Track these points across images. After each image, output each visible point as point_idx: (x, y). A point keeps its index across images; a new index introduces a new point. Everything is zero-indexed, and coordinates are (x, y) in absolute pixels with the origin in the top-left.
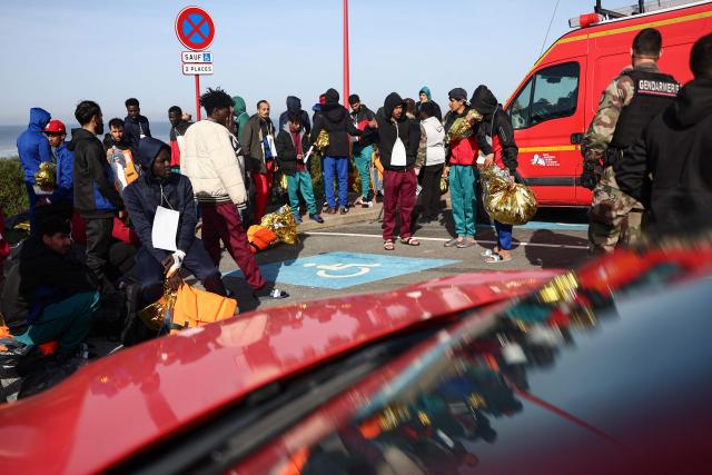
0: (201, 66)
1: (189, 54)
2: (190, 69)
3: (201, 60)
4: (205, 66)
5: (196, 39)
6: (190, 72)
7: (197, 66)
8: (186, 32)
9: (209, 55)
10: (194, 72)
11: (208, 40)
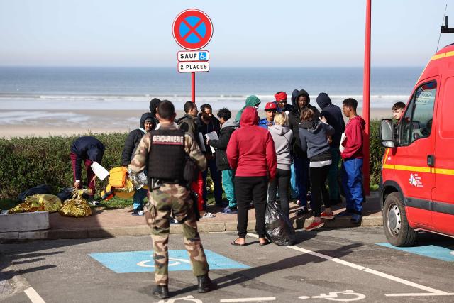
0: (196, 64)
1: (184, 54)
2: (185, 67)
3: (197, 58)
4: (200, 64)
5: (192, 39)
6: (185, 70)
7: (192, 64)
8: (183, 33)
9: (205, 54)
10: (189, 70)
11: (205, 39)
